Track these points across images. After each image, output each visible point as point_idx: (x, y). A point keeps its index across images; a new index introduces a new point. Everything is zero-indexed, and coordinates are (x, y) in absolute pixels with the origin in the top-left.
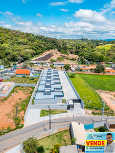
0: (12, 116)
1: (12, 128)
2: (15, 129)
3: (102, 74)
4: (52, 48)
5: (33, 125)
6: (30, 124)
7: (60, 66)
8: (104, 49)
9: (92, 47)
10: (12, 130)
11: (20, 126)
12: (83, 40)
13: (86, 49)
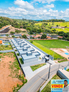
0: (14, 76)
1: (21, 85)
2: (23, 85)
3: (45, 39)
4: (7, 25)
5: (32, 78)
6: (31, 78)
7: (19, 36)
8: (38, 25)
9: (32, 24)
10: (22, 86)
11: (25, 81)
12: (23, 20)
13: (29, 25)
